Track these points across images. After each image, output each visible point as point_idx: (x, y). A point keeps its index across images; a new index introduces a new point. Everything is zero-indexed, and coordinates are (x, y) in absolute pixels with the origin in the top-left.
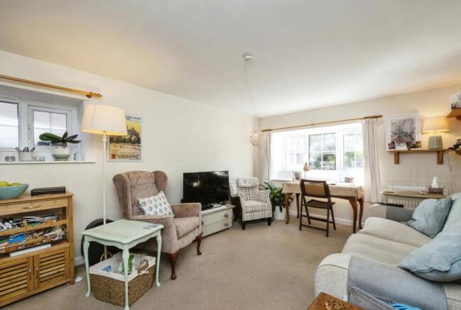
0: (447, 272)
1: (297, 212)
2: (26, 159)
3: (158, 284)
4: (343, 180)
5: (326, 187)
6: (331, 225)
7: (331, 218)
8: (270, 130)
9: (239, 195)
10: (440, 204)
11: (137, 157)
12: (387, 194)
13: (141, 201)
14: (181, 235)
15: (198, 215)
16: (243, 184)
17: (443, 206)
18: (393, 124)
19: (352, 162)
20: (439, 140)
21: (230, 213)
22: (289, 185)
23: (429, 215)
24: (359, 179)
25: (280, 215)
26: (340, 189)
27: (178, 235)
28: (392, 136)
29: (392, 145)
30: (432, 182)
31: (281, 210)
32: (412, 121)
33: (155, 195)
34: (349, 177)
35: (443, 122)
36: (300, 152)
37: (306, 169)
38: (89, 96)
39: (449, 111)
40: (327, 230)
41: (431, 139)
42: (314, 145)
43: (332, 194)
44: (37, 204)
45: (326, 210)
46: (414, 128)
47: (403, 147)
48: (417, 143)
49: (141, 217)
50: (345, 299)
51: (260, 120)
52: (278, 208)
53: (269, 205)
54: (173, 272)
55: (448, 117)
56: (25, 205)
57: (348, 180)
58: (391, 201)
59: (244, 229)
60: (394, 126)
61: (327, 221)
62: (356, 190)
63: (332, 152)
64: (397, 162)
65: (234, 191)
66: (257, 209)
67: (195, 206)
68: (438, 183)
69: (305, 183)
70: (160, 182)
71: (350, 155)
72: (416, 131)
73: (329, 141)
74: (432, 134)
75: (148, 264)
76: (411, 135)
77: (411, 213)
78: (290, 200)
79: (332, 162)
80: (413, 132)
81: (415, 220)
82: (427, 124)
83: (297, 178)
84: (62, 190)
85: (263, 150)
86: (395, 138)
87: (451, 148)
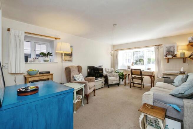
0: (183, 93)
1: (128, 81)
2: (36, 61)
3: (83, 105)
4: (147, 69)
5: (141, 72)
6: (142, 86)
7: (142, 83)
8: (118, 50)
9: (107, 75)
10: (184, 77)
11: (71, 61)
12: (164, 74)
13: (75, 76)
14: (90, 88)
15: (94, 82)
16: (108, 71)
17: (185, 77)
18: (166, 48)
19: (150, 62)
20: (184, 54)
21: (104, 81)
22: (126, 71)
23: (180, 81)
24: (153, 68)
25: (122, 82)
26: (146, 72)
27: (89, 88)
28: (166, 52)
29: (166, 56)
30: (181, 70)
31: (122, 81)
32: (174, 47)
33: (79, 74)
34: (149, 68)
35: (186, 47)
36: (129, 58)
37: (132, 65)
38: (56, 39)
39: (188, 43)
40: (141, 88)
41: (181, 54)
42: (135, 55)
43: (143, 74)
44: (42, 77)
45: (141, 80)
46: (175, 49)
47: (170, 57)
48: (176, 55)
49: (75, 82)
50: (152, 104)
51: (114, 46)
52: (121, 80)
53: (118, 78)
54: (87, 101)
55: (187, 45)
56: (39, 77)
57: (149, 69)
58: (165, 76)
59: (109, 87)
60: (167, 49)
61: (141, 84)
62: (152, 73)
63: (142, 58)
64: (168, 62)
65: (105, 73)
66: (114, 80)
67: (93, 78)
68: (183, 70)
69: (132, 70)
70: (80, 70)
71: (149, 60)
72: (175, 50)
73: (141, 54)
74: (181, 51)
75: (80, 98)
76: (173, 52)
77: (173, 80)
78: (126, 77)
79: (142, 62)
80: (174, 51)
81: (174, 83)
82: (180, 48)
83: (129, 68)
84: (49, 72)
85: (115, 57)
86: (167, 53)
87: (188, 57)
